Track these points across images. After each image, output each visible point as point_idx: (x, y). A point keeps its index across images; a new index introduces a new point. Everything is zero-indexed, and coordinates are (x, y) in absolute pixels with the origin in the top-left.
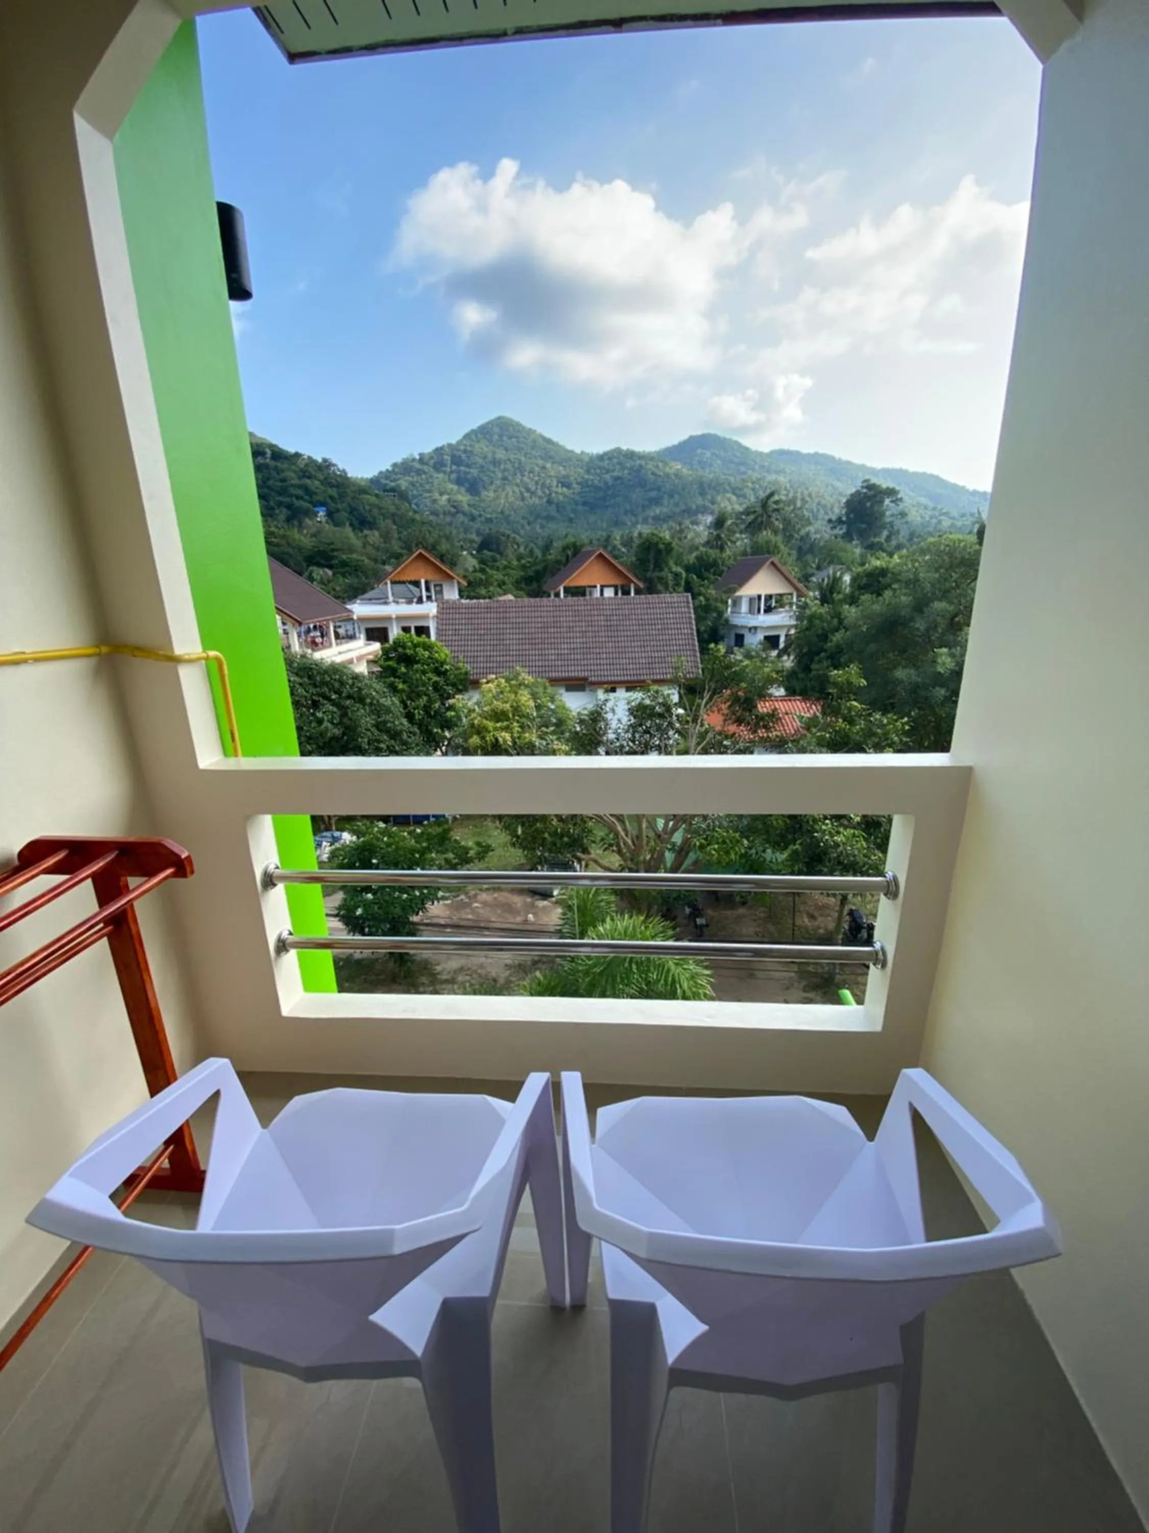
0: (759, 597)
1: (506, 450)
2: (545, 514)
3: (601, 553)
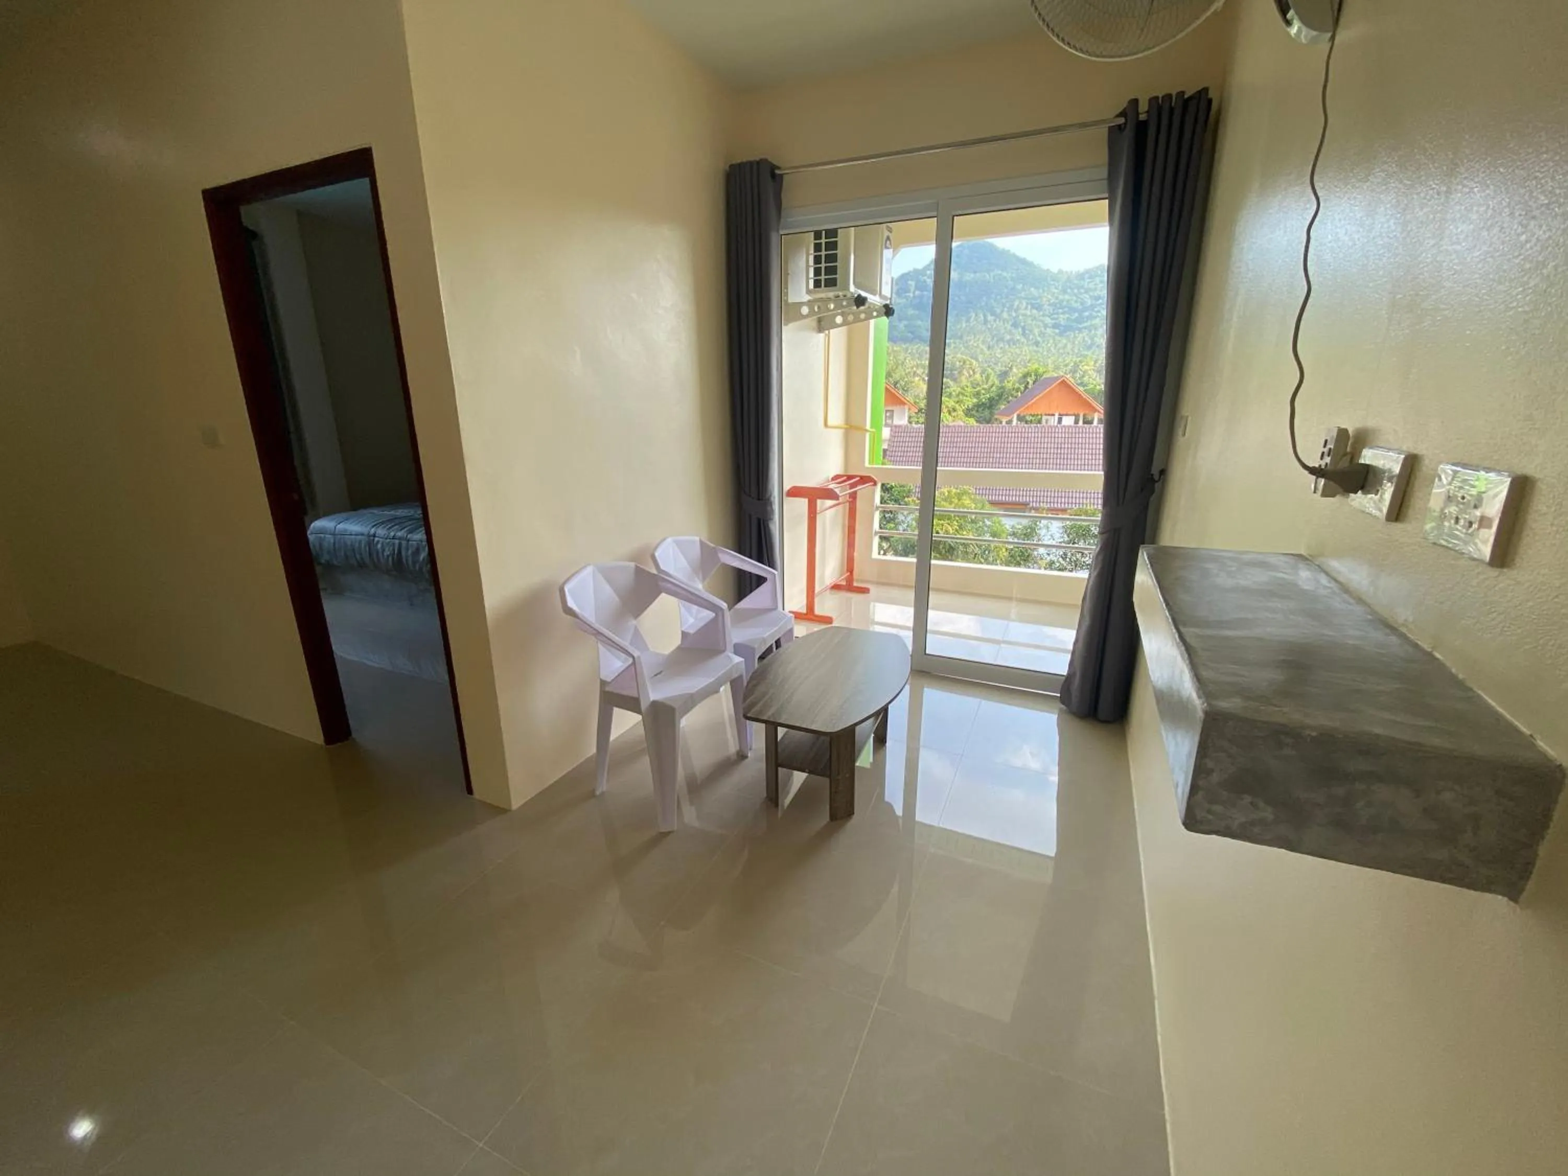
3: (1064, 380)
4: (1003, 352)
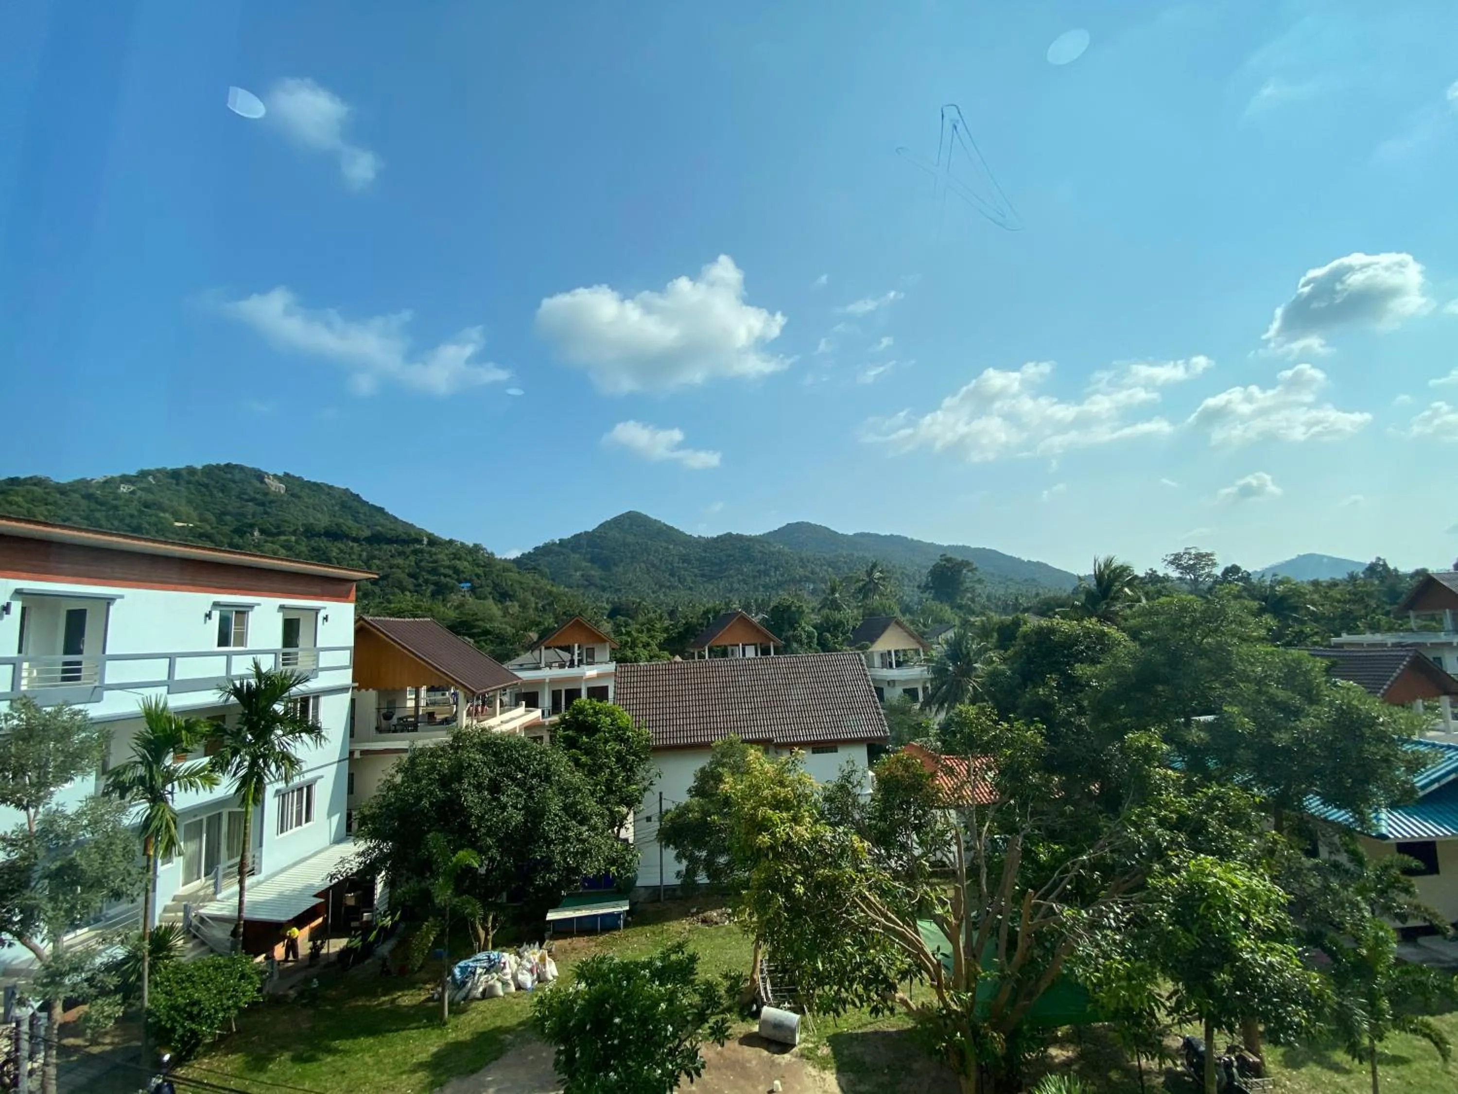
0: (889, 652)
1: (635, 536)
2: (668, 584)
3: (741, 615)
4: (665, 596)
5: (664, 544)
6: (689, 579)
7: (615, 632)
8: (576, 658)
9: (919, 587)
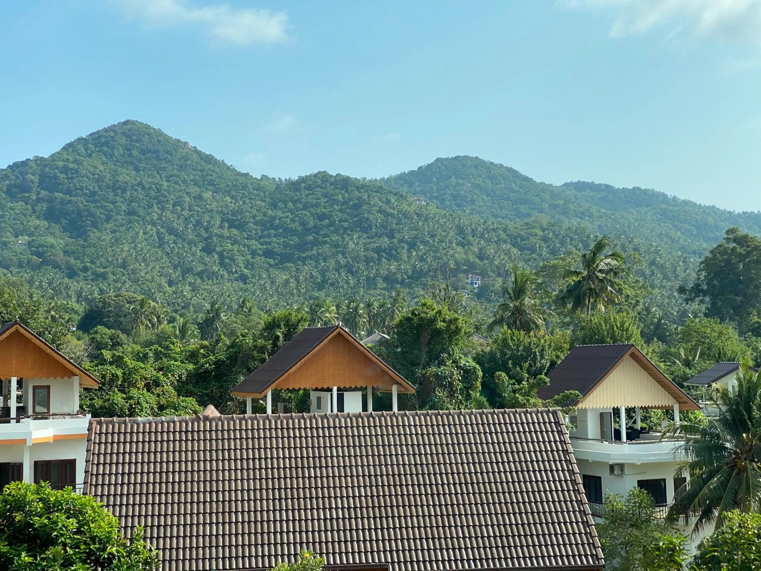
0: (616, 411)
1: (137, 169)
2: (200, 268)
3: (339, 333)
4: (193, 290)
5: (195, 190)
6: (240, 260)
7: (92, 357)
8: (13, 404)
9: (682, 290)
